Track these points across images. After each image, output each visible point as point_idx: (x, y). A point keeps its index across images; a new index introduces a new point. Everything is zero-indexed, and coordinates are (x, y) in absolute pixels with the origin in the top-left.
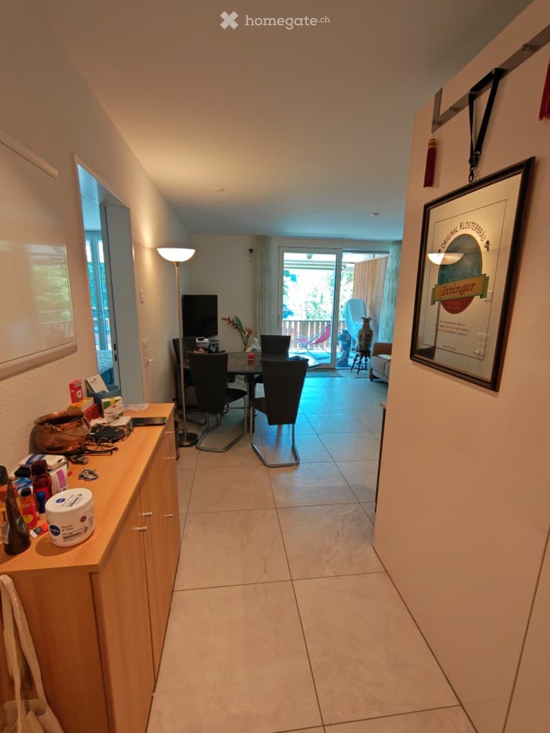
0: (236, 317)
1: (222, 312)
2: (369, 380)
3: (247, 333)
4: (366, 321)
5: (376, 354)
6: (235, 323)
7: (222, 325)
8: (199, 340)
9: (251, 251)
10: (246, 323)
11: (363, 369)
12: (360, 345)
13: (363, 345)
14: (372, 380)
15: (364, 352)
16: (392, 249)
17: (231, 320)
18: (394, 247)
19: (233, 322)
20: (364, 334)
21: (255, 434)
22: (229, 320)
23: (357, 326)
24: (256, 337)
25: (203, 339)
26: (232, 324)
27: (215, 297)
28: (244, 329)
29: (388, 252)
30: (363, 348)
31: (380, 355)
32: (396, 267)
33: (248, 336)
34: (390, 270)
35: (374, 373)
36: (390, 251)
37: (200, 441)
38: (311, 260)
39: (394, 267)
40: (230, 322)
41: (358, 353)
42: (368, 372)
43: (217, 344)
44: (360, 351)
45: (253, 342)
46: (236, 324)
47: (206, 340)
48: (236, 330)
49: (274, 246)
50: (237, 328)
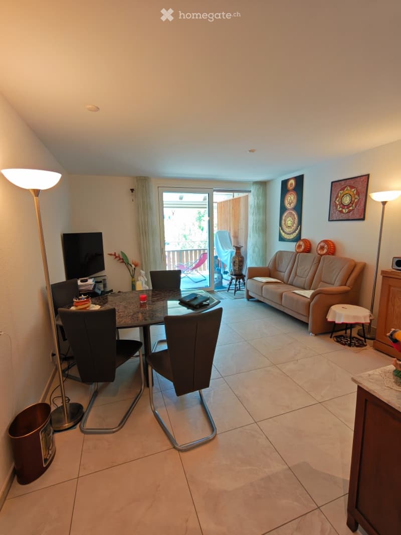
0: (121, 252)
1: (108, 248)
2: (246, 300)
3: (133, 266)
4: (238, 249)
5: (250, 277)
6: (121, 257)
7: (108, 260)
8: (82, 281)
9: (132, 190)
10: (132, 256)
11: (238, 290)
12: (234, 270)
13: (237, 270)
14: (248, 300)
15: (239, 275)
16: (253, 189)
17: (117, 255)
18: (254, 186)
19: (119, 257)
20: (237, 260)
21: (154, 387)
22: (115, 255)
23: (227, 252)
24: (143, 270)
25: (86, 281)
26: (118, 259)
27: (100, 235)
28: (130, 263)
29: (250, 191)
30: (237, 272)
31: (254, 278)
32: (257, 203)
33: (134, 269)
34: (253, 206)
35: (251, 294)
36: (252, 190)
37: (86, 415)
38: (183, 200)
39: (256, 204)
40: (116, 257)
41: (234, 277)
42: (245, 293)
43: (105, 280)
44: (235, 275)
45: (140, 274)
46: (122, 259)
47: (91, 281)
48: (123, 265)
49: (153, 186)
50: (123, 262)
